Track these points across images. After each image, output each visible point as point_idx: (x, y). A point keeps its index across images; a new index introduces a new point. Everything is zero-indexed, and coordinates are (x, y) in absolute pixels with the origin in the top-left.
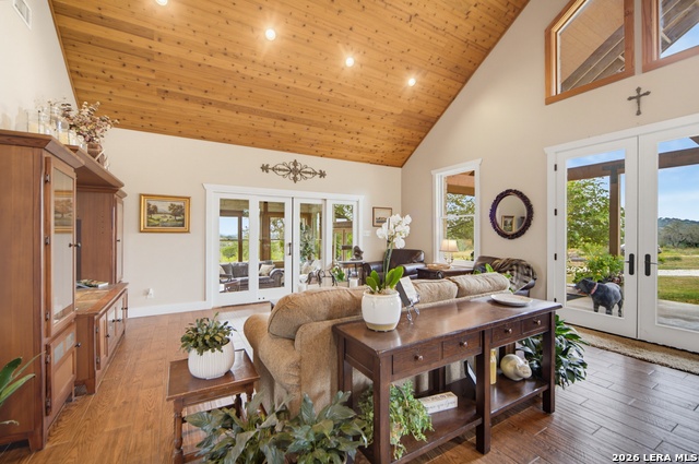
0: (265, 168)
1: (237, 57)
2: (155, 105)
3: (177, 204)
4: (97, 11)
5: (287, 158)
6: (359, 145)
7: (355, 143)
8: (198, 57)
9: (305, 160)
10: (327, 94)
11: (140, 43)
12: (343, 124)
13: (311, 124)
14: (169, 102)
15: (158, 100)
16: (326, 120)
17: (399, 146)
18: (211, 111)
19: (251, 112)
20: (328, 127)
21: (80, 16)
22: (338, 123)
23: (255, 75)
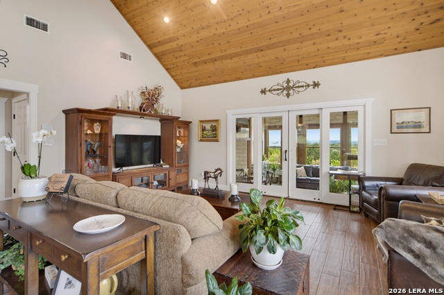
0: (263, 92)
1: (209, 26)
2: (197, 71)
3: (214, 124)
4: (157, 41)
5: (279, 79)
6: (351, 42)
7: (346, 42)
8: (194, 38)
9: (296, 76)
10: (279, 14)
11: (174, 45)
12: (315, 30)
13: (285, 43)
14: (200, 68)
15: (195, 69)
16: (296, 34)
18: (218, 63)
19: (237, 55)
20: (302, 39)
22: (309, 32)
23: (224, 30)
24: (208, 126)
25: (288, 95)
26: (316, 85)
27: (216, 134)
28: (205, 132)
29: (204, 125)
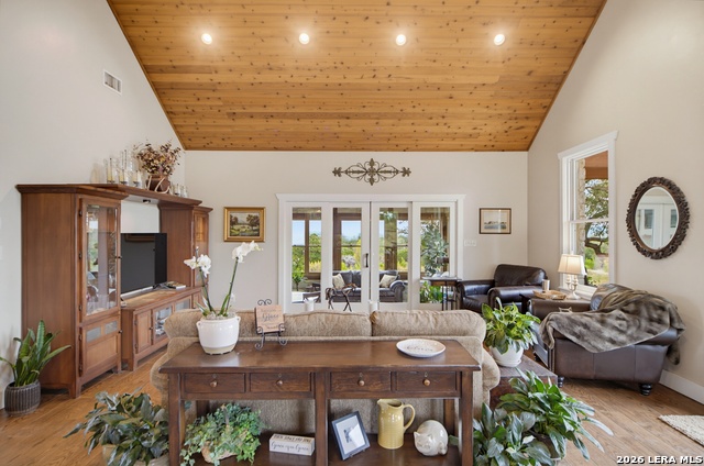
0: (337, 172)
1: (281, 69)
2: (230, 126)
3: (254, 215)
4: (170, 64)
5: (360, 158)
6: (450, 130)
7: (445, 129)
8: (248, 77)
9: (384, 158)
10: (386, 81)
11: (204, 78)
12: (418, 110)
13: (380, 116)
14: (238, 122)
15: (230, 122)
16: (397, 109)
17: (513, 124)
18: (274, 123)
19: (312, 116)
20: (401, 116)
21: (162, 70)
22: (410, 110)
23: (303, 80)
24: (242, 217)
25: (372, 181)
26: (406, 172)
27: (258, 230)
28: (236, 227)
29: (234, 215)
